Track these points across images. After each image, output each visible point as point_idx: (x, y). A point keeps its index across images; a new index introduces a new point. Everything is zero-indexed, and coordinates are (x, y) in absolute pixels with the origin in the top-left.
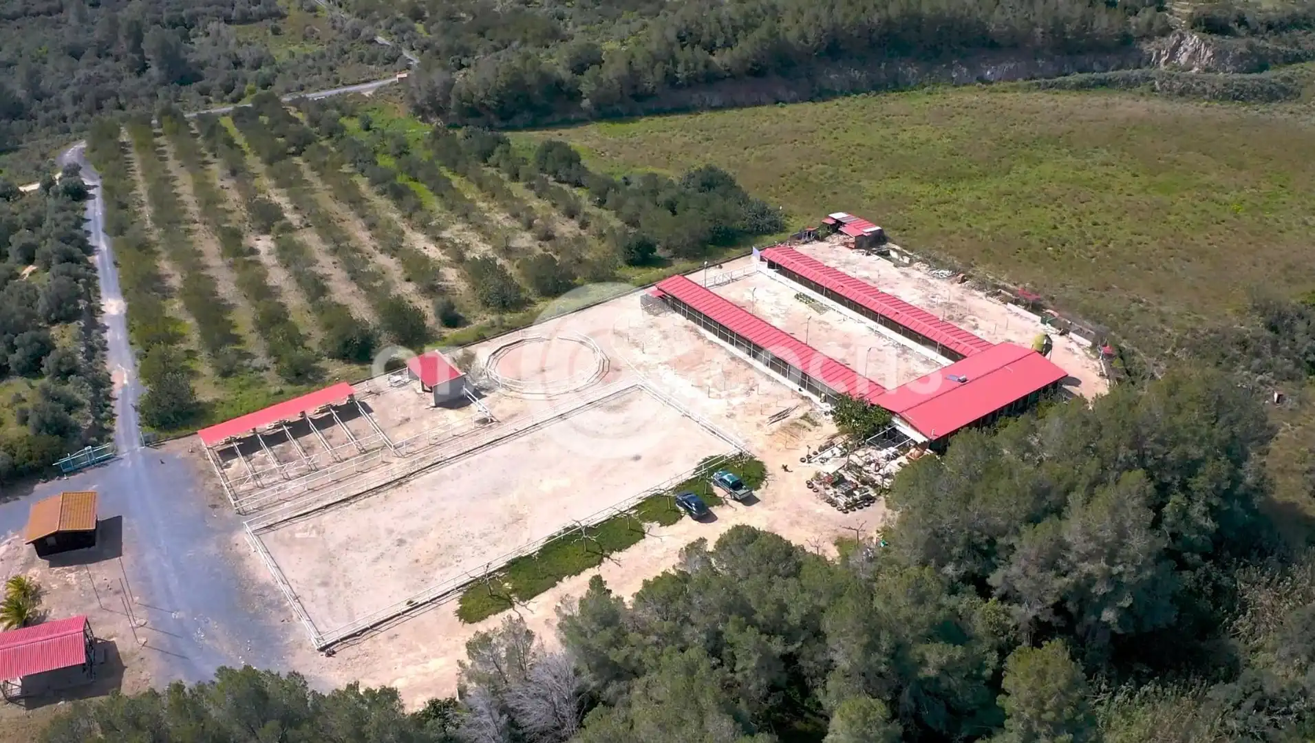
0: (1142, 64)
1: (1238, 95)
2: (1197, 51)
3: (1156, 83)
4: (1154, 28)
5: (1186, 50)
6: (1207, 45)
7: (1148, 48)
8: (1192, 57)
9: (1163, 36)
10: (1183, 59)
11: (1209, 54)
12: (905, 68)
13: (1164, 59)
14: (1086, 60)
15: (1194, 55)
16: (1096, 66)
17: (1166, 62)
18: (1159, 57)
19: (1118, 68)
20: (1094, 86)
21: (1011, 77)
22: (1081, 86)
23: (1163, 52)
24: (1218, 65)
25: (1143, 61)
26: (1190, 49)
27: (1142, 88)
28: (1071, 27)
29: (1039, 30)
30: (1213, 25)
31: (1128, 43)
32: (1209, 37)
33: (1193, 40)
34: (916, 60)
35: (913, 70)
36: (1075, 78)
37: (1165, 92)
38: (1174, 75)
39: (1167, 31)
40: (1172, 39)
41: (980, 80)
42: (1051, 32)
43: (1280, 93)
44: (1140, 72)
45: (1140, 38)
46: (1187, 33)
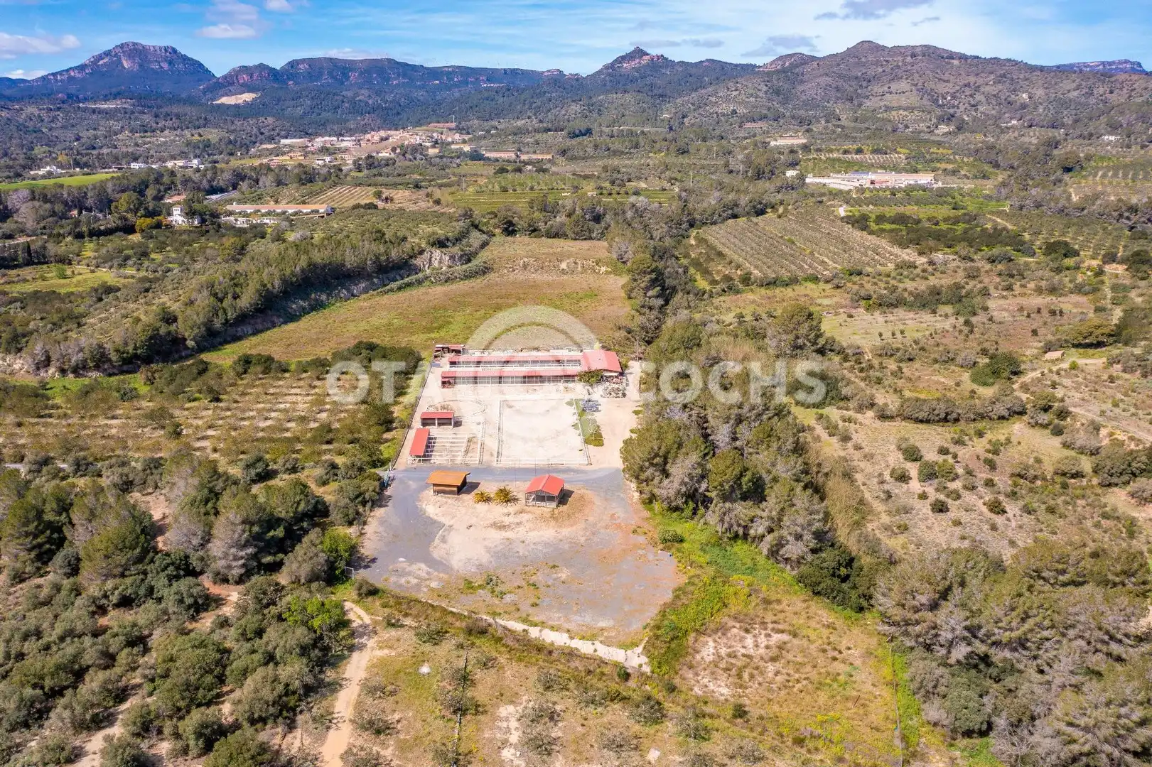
1: (468, 276)
2: (441, 258)
3: (432, 279)
4: (415, 251)
5: (436, 259)
6: (445, 254)
7: (417, 262)
8: (440, 262)
9: (422, 254)
10: (436, 264)
11: (447, 258)
12: (320, 296)
13: (427, 267)
14: (391, 275)
17: (429, 268)
18: (424, 265)
19: (408, 276)
20: (404, 288)
21: (366, 291)
22: (400, 289)
23: (425, 263)
24: (453, 264)
25: (417, 270)
26: (438, 258)
27: (427, 283)
28: (383, 258)
29: (369, 262)
30: (441, 244)
31: (406, 262)
32: (443, 250)
33: (437, 253)
34: (322, 291)
35: (324, 297)
36: (394, 285)
37: (438, 282)
38: (438, 272)
39: (421, 252)
40: (426, 255)
41: (353, 295)
42: (374, 262)
43: (485, 270)
44: (420, 275)
45: (411, 257)
46: (433, 250)
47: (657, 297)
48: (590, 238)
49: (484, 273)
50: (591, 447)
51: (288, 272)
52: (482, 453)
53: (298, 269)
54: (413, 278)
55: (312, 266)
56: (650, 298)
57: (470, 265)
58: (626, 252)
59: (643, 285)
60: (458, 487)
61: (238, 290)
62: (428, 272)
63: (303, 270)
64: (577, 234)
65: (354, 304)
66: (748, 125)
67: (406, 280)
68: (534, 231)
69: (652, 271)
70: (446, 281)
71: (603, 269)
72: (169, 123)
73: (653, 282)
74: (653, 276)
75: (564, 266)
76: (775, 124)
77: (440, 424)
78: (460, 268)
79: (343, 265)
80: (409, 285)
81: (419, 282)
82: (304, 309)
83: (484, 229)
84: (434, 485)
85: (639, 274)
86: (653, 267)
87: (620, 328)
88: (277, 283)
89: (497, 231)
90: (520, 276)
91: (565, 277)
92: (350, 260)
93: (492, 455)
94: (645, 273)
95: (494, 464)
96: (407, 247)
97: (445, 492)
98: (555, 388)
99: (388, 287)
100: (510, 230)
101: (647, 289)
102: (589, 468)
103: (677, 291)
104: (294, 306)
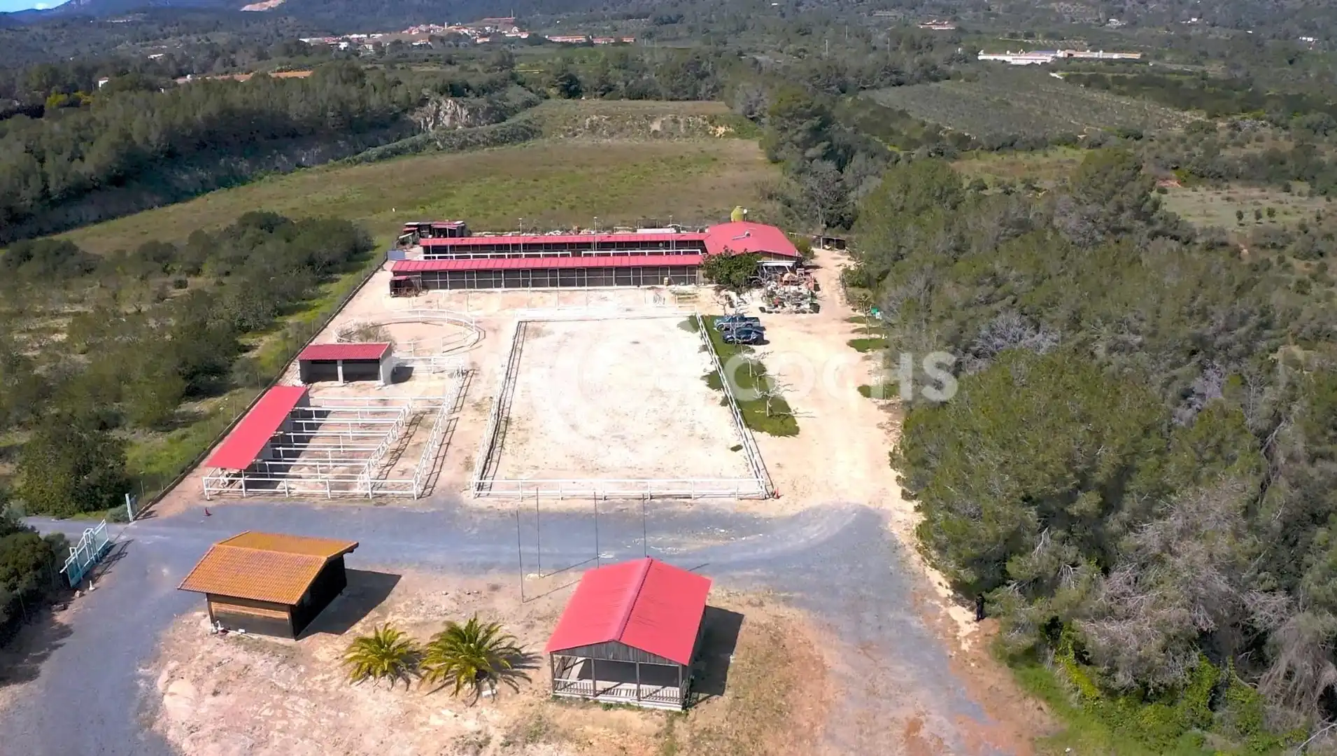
0: (415, 132)
1: (496, 141)
2: (455, 113)
3: (438, 143)
4: (412, 101)
5: (446, 113)
6: (461, 106)
7: (416, 117)
8: (453, 118)
9: (423, 106)
10: (446, 121)
11: (465, 112)
12: (237, 163)
13: (430, 125)
14: (370, 137)
15: (454, 116)
16: (381, 141)
17: (433, 127)
18: (426, 124)
19: (399, 139)
20: (390, 157)
21: (322, 160)
22: (381, 157)
23: (428, 119)
24: (475, 122)
25: (415, 129)
26: (449, 112)
27: (430, 149)
28: (355, 107)
29: (330, 114)
30: (455, 90)
31: (396, 117)
32: (460, 100)
33: (448, 104)
34: (243, 155)
35: (245, 165)
36: (373, 152)
37: (449, 148)
38: (449, 133)
39: (423, 102)
40: (431, 107)
41: (300, 165)
42: (340, 114)
43: (527, 133)
44: (419, 137)
45: (405, 111)
46: (442, 99)
47: (824, 158)
48: (695, 98)
49: (526, 138)
50: (763, 437)
51: (179, 120)
52: (440, 460)
53: (199, 116)
54: (406, 142)
55: (228, 112)
56: (811, 160)
57: (503, 124)
58: (757, 103)
59: (798, 138)
60: (291, 609)
61: (82, 146)
62: (432, 133)
63: (209, 120)
64: (675, 91)
65: (296, 177)
66: (879, 13)
67: (392, 145)
68: (607, 90)
69: (814, 114)
70: (461, 148)
71: (721, 130)
72: (174, 30)
73: (816, 133)
74: (816, 121)
75: (656, 126)
76: (912, 12)
77: (349, 378)
78: (485, 128)
79: (286, 116)
80: (397, 152)
81: (417, 149)
82: (203, 182)
83: (533, 87)
84: (211, 597)
85: (790, 118)
86: (816, 105)
87: (770, 197)
88: (154, 137)
89: (553, 91)
90: (585, 141)
91: (660, 142)
92: (297, 109)
93: (468, 465)
94: (801, 116)
95: (469, 498)
96: (400, 94)
97: (251, 625)
98: (651, 294)
99: (362, 154)
100: (572, 89)
101: (806, 145)
102: (771, 509)
103: (854, 153)
104: (185, 177)
